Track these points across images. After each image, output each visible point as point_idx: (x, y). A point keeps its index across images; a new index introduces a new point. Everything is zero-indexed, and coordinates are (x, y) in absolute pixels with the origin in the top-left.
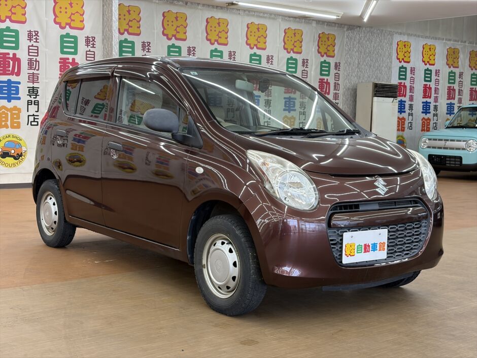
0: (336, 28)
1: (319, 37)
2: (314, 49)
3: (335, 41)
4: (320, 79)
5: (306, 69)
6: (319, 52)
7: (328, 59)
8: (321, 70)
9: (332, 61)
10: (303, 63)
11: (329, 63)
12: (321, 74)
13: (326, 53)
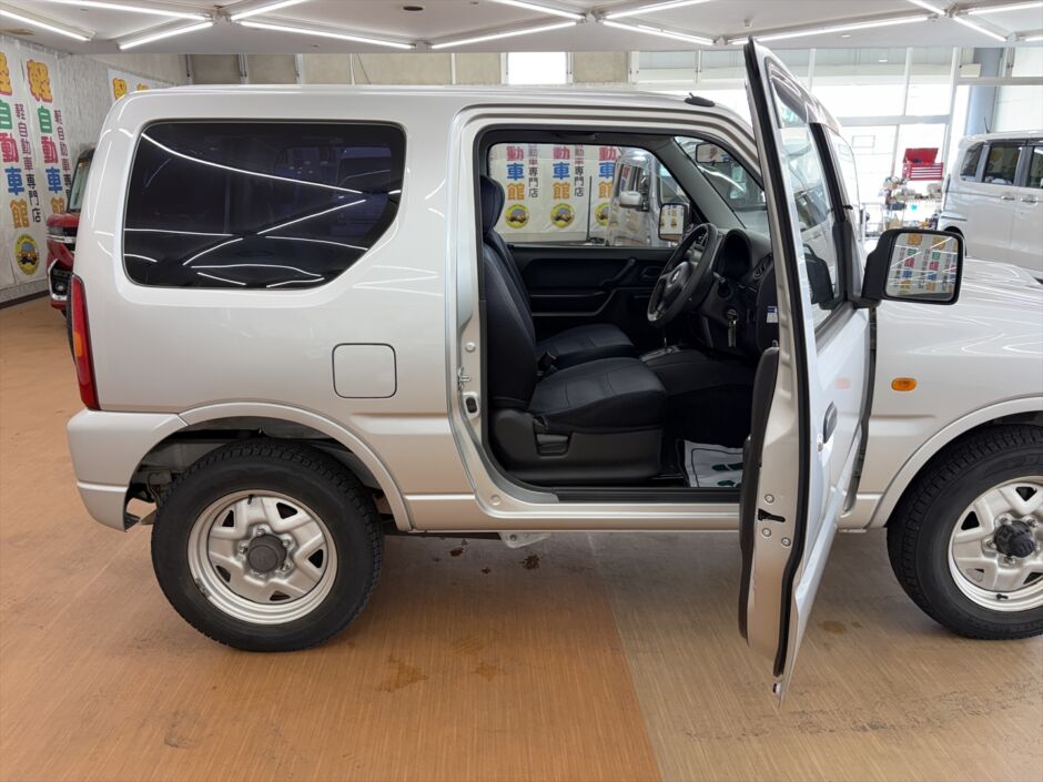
0: (45, 54)
1: (29, 69)
2: (25, 87)
3: (49, 76)
4: (43, 138)
5: (24, 122)
6: (33, 94)
7: (47, 106)
8: (42, 124)
9: (50, 107)
10: (18, 111)
11: (47, 111)
12: (43, 130)
13: (41, 95)
